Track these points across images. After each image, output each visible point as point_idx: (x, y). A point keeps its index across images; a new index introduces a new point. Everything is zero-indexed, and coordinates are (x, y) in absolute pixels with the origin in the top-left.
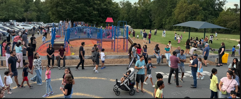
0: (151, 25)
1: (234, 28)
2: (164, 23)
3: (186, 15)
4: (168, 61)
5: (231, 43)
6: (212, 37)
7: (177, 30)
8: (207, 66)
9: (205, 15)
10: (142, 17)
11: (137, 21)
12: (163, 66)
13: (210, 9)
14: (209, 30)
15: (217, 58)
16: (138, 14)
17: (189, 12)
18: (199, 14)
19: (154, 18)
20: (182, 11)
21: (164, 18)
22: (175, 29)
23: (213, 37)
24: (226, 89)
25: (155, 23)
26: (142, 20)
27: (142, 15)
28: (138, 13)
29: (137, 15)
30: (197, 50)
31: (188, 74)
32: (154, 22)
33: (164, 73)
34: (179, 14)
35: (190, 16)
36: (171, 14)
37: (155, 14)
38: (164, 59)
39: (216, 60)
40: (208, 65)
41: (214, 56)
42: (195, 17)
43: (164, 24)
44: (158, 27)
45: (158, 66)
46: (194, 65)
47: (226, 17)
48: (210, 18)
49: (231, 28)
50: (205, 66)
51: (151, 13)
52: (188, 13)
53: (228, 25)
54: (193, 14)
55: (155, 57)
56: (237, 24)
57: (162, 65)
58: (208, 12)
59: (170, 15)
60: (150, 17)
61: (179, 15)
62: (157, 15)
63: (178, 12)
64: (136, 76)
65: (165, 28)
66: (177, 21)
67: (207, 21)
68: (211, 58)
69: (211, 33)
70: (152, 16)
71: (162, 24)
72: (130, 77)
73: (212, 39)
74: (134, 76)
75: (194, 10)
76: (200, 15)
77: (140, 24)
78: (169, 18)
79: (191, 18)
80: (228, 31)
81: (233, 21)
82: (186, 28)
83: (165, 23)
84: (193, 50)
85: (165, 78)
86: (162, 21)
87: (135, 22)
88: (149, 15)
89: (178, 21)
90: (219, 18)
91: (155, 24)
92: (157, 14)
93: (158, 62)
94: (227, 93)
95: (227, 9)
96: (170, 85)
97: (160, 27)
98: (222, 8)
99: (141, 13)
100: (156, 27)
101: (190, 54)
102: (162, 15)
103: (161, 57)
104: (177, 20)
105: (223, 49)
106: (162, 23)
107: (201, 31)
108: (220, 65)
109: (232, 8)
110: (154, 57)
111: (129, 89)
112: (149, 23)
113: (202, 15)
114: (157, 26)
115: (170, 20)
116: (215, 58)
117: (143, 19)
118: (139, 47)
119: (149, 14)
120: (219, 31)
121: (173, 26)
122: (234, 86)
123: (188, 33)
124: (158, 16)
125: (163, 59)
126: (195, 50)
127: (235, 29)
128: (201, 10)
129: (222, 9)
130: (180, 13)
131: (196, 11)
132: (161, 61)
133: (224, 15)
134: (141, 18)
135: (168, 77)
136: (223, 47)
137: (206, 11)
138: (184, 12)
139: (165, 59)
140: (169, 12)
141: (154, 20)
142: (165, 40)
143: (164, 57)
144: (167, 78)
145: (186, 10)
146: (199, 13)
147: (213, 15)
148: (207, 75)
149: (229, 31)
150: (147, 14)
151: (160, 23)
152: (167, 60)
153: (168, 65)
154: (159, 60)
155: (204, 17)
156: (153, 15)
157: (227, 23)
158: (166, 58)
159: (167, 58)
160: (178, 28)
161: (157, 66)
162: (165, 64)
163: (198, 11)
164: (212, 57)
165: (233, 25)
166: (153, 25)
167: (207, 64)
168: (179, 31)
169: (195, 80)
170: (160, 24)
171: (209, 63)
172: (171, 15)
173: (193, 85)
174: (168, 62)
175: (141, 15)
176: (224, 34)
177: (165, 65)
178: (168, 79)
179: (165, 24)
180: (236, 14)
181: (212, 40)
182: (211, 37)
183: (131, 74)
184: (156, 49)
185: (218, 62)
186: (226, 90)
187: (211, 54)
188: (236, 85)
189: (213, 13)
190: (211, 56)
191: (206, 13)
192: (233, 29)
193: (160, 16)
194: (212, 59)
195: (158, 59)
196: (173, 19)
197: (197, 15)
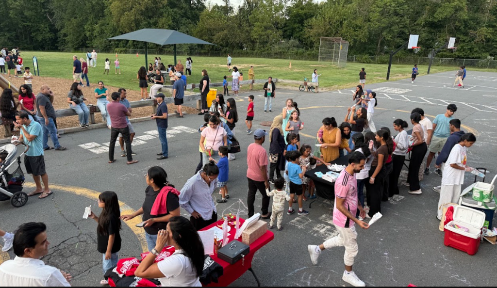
0: (57, 38)
1: (224, 44)
2: (88, 34)
3: (135, 16)
4: (105, 116)
5: (222, 72)
6: (189, 63)
7: (121, 51)
8: (184, 116)
9: (174, 19)
10: (26, 17)
11: (15, 30)
12: (95, 129)
13: (182, 5)
14: (183, 50)
15: (200, 100)
16: (11, 9)
17: (142, 10)
18: (161, 14)
19: (60, 22)
20: (127, 6)
21: (88, 21)
22: (117, 49)
23: (192, 62)
24: (212, 146)
25: (65, 35)
26: (28, 26)
27: (27, 13)
28: (11, 6)
29: (11, 12)
30: (164, 89)
31: (150, 137)
32: (63, 31)
33: (98, 143)
34: (121, 14)
35: (144, 19)
36: (103, 12)
37: (64, 10)
38: (95, 114)
39: (198, 103)
40: (184, 114)
41: (193, 97)
42: (154, 21)
43: (90, 36)
44: (76, 44)
45: (85, 132)
46: (162, 115)
47: (211, 22)
48: (184, 24)
49: (221, 45)
50: (180, 117)
51: (52, 7)
52: (139, 12)
53: (215, 38)
54: (150, 14)
55: (74, 112)
56: (229, 36)
57: (92, 129)
58: (180, 12)
59: (100, 15)
60: (51, 20)
61: (121, 17)
62: (69, 13)
63: (118, 8)
64: (22, 160)
65: (94, 46)
66: (118, 29)
67: (179, 29)
68: (189, 100)
69: (188, 54)
70: (54, 17)
71: (86, 38)
72: (6, 166)
73: (191, 65)
74: (19, 162)
75: (153, 5)
76: (164, 18)
77: (26, 39)
78: (100, 21)
79: (147, 23)
80: (216, 50)
81: (223, 30)
82: (139, 46)
83: (92, 34)
84: (156, 89)
85: (102, 153)
86: (84, 28)
87: (8, 31)
88: (45, 12)
89: (121, 31)
90: (200, 24)
91: (68, 37)
92: (67, 12)
93: (82, 124)
94: (214, 151)
95: (211, 7)
96: (115, 163)
97: (81, 44)
98: (202, 5)
99: (22, 6)
100: (70, 45)
101: (150, 98)
102: (82, 15)
103: (88, 110)
104: (118, 27)
105: (205, 82)
106: (85, 35)
107: (169, 51)
108: (205, 112)
109: (219, 5)
110: (72, 112)
111: (10, 194)
112: (49, 35)
113: (168, 16)
114: (73, 42)
115: (103, 27)
116: (195, 100)
117: (30, 24)
118: (27, 92)
119: (47, 10)
120: (202, 51)
121: (110, 41)
122: (221, 138)
123: (144, 55)
124: (71, 17)
125: (93, 114)
126: (160, 90)
127: (227, 46)
128: (166, 6)
129: (204, 7)
130: (124, 11)
131: (156, 7)
132: (89, 120)
133: (207, 19)
134: (25, 22)
135: (108, 149)
136: (204, 79)
137: (176, 9)
138: (131, 9)
139: (99, 113)
140: (97, 7)
141: (61, 28)
142: (95, 74)
143: (94, 109)
144: (106, 153)
145: (135, 5)
146: (163, 13)
147: (189, 18)
148: (184, 132)
149: (218, 50)
150: (39, 11)
151: (78, 34)
152: (103, 115)
153: (106, 126)
154: (84, 117)
155: (173, 22)
156: (57, 13)
157: (214, 35)
158: (100, 111)
159: (103, 110)
160: (124, 47)
161: (81, 131)
162: (99, 124)
163: (161, 8)
164: (191, 99)
165: (223, 39)
166: (63, 40)
167: (183, 112)
168: (126, 53)
169: (165, 143)
170: (80, 35)
171: (186, 111)
172: (103, 16)
173: (161, 154)
174: (104, 119)
175: (22, 13)
176: (210, 56)
177: (99, 128)
178: (108, 153)
179: (93, 38)
180: (227, 18)
181: (191, 69)
182: (188, 61)
183: (7, 159)
184: (74, 94)
185: (201, 107)
186: (212, 148)
187: (187, 94)
188: (225, 135)
189: (189, 14)
190: (189, 97)
191: (175, 13)
192: (223, 47)
193: (76, 18)
194: (192, 102)
195: (81, 115)
196: (110, 25)
197: (159, 17)
